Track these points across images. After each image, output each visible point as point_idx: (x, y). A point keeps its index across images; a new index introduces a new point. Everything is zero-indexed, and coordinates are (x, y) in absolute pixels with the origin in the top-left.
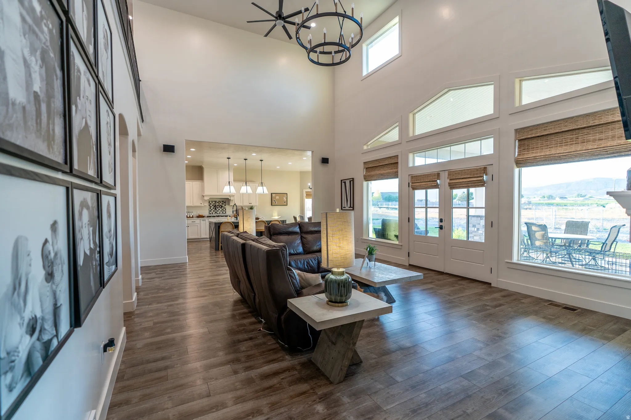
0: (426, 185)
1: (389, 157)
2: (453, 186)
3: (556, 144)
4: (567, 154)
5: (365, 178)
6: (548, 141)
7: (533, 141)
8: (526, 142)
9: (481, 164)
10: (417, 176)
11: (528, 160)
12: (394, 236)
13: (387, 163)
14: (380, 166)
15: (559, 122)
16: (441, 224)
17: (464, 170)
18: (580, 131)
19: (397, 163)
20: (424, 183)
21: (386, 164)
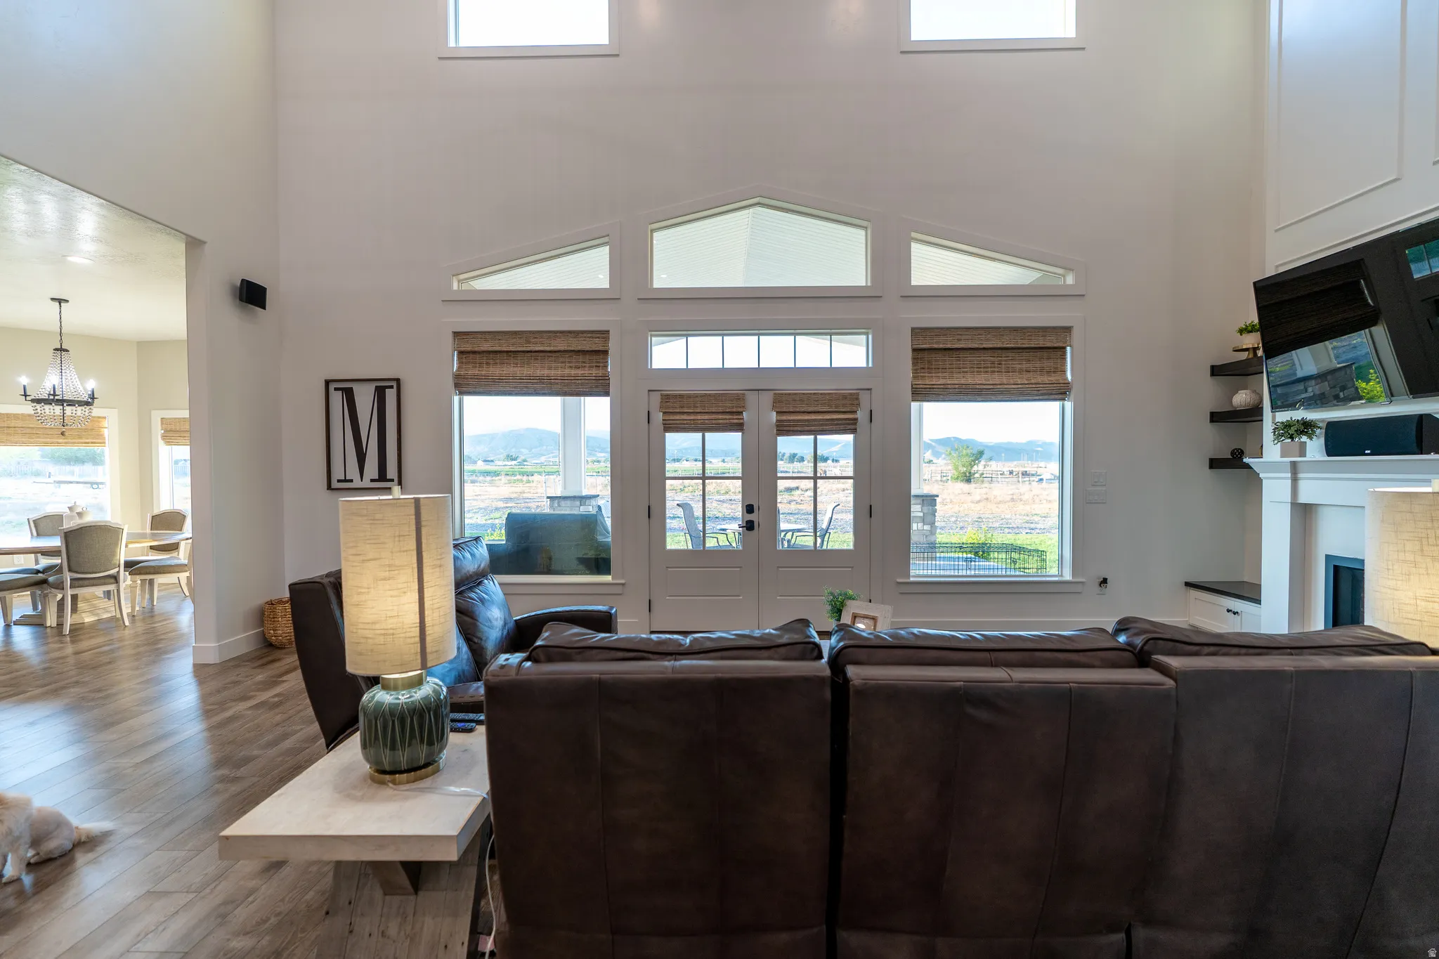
0: (714, 422)
1: (570, 332)
2: (785, 429)
3: (972, 368)
4: (991, 387)
5: (457, 386)
6: (959, 360)
7: (937, 355)
8: (926, 355)
9: (849, 386)
10: (681, 396)
11: (933, 388)
12: (576, 562)
13: (562, 348)
14: (531, 352)
15: (979, 332)
16: (750, 517)
17: (814, 394)
18: (1004, 353)
19: (606, 352)
20: (706, 417)
21: (556, 349)
